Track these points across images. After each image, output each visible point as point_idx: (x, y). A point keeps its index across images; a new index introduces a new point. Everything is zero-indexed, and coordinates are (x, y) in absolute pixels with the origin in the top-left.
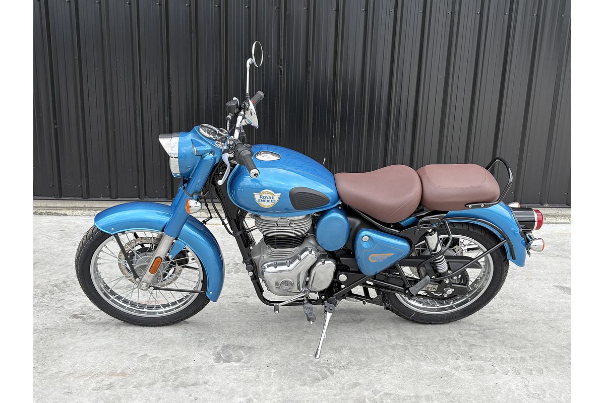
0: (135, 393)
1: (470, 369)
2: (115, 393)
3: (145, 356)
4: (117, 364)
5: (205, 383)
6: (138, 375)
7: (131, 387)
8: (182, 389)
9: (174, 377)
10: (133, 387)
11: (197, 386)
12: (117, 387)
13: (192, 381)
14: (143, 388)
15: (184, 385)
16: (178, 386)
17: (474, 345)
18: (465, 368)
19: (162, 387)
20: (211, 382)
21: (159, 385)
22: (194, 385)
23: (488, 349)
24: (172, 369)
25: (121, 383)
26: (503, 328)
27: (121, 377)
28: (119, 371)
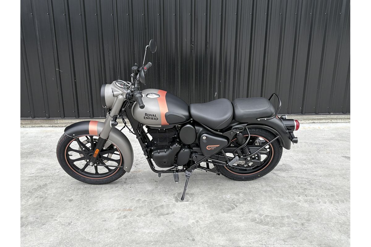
0: (138, 220)
1: (306, 201)
2: (128, 220)
3: (140, 200)
4: (126, 205)
5: (173, 213)
6: (138, 210)
7: (135, 216)
8: (162, 217)
9: (156, 210)
10: (137, 217)
11: (169, 215)
12: (129, 217)
13: (166, 212)
14: (142, 217)
15: (162, 214)
16: (159, 215)
17: (306, 189)
18: (304, 201)
19: (152, 216)
20: (176, 213)
21: (150, 215)
22: (167, 214)
23: (314, 191)
24: (154, 206)
25: (130, 215)
26: (320, 179)
27: (129, 212)
28: (128, 208)
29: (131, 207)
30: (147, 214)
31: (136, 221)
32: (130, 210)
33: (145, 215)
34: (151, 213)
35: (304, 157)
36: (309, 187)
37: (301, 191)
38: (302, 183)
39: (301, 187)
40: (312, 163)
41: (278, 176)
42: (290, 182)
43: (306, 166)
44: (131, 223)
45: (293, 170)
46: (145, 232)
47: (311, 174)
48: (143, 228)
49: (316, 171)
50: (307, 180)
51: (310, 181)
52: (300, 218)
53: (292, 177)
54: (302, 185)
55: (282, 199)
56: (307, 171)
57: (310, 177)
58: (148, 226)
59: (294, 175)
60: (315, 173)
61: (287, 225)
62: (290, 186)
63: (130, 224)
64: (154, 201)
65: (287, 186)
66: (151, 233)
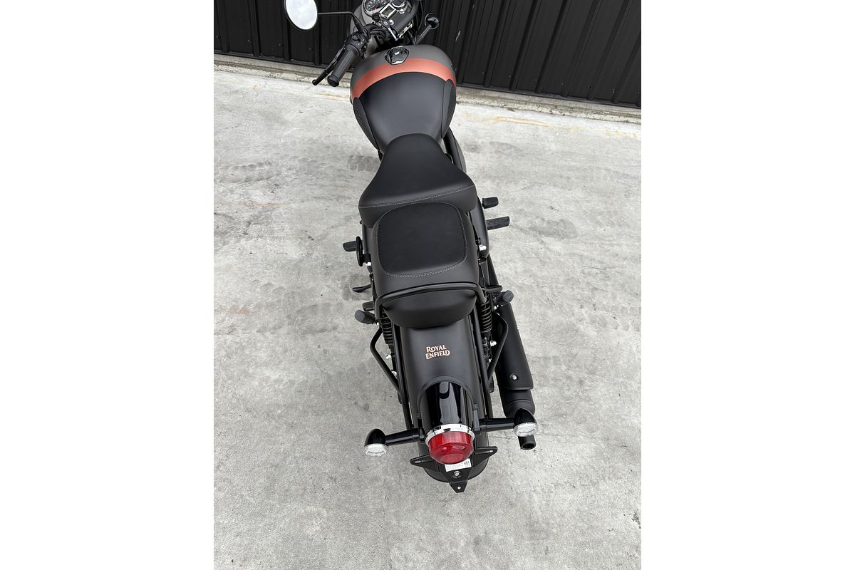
0: (259, 341)
1: (594, 322)
2: (238, 340)
3: (269, 286)
4: (238, 296)
5: (335, 328)
6: (261, 314)
7: (254, 331)
8: (310, 337)
9: (301, 318)
10: (257, 332)
11: (326, 333)
12: (240, 331)
13: (320, 325)
14: (268, 334)
15: (311, 331)
16: (305, 333)
17: (596, 289)
18: (588, 321)
19: (288, 334)
20: (340, 329)
21: (283, 331)
22: (322, 331)
23: (609, 295)
24: (298, 306)
25: (244, 325)
26: (623, 267)
27: (243, 316)
28: (241, 306)
29: (249, 303)
30: (280, 327)
31: (254, 343)
32: (245, 311)
33: (275, 328)
34: (289, 324)
35: (601, 207)
36: (600, 284)
37: (586, 292)
38: (590, 274)
39: (588, 283)
40: (612, 224)
41: (548, 249)
42: (569, 268)
43: (602, 229)
44: (243, 348)
45: (578, 238)
46: (269, 377)
47: (609, 251)
48: (266, 364)
49: (618, 245)
50: (599, 267)
51: (605, 269)
52: (578, 366)
53: (574, 254)
54: (590, 279)
55: (549, 312)
56: (602, 244)
57: (606, 258)
58: (277, 361)
59: (577, 251)
60: (616, 249)
61: (552, 382)
62: (568, 279)
63: (239, 351)
64: (299, 290)
65: (562, 279)
66: (282, 380)
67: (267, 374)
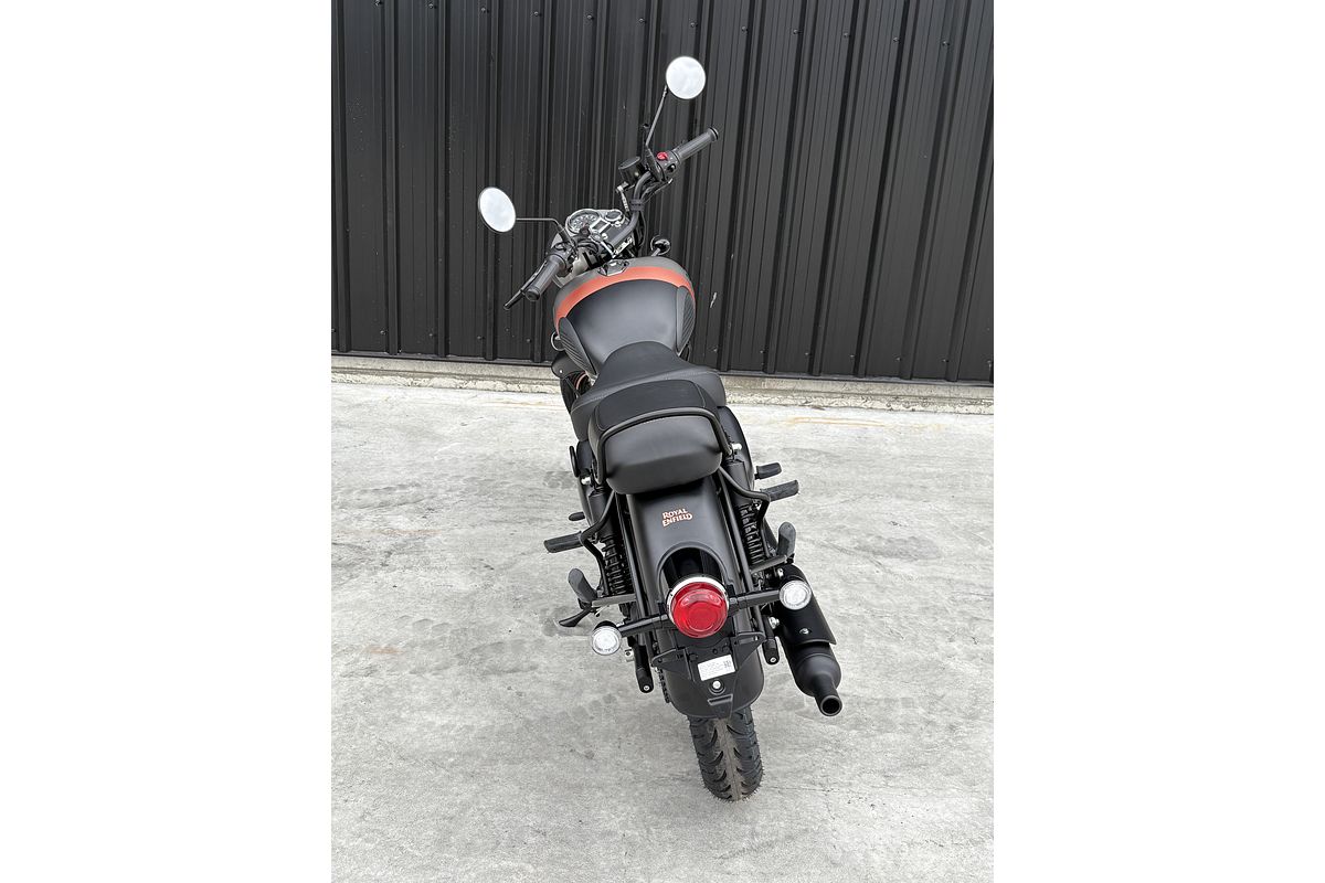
0: (414, 683)
1: (974, 658)
2: (381, 682)
3: (426, 624)
4: (378, 634)
5: (533, 668)
6: (416, 654)
7: (406, 673)
8: (493, 678)
9: (478, 657)
10: (411, 673)
11: (519, 673)
12: (383, 673)
13: (510, 665)
14: (428, 675)
15: (497, 671)
16: (485, 674)
17: (977, 619)
18: (964, 657)
19: (460, 675)
20: (541, 668)
21: (453, 670)
22: (514, 671)
24: (473, 644)
25: (389, 666)
27: (387, 656)
28: (384, 646)
29: (397, 641)
30: (446, 668)
31: (408, 686)
32: (390, 650)
33: (438, 669)
34: (459, 664)
35: (985, 521)
36: (986, 614)
37: (959, 622)
38: (965, 601)
39: (963, 613)
41: (890, 572)
42: (927, 594)
43: (987, 547)
44: (390, 691)
45: (943, 557)
46: (434, 723)
48: (428, 709)
52: (947, 709)
54: (966, 608)
55: (894, 647)
58: (445, 705)
59: (942, 575)
61: (900, 727)
62: (927, 607)
63: (384, 694)
64: (473, 627)
66: (454, 726)
67: (430, 719)
